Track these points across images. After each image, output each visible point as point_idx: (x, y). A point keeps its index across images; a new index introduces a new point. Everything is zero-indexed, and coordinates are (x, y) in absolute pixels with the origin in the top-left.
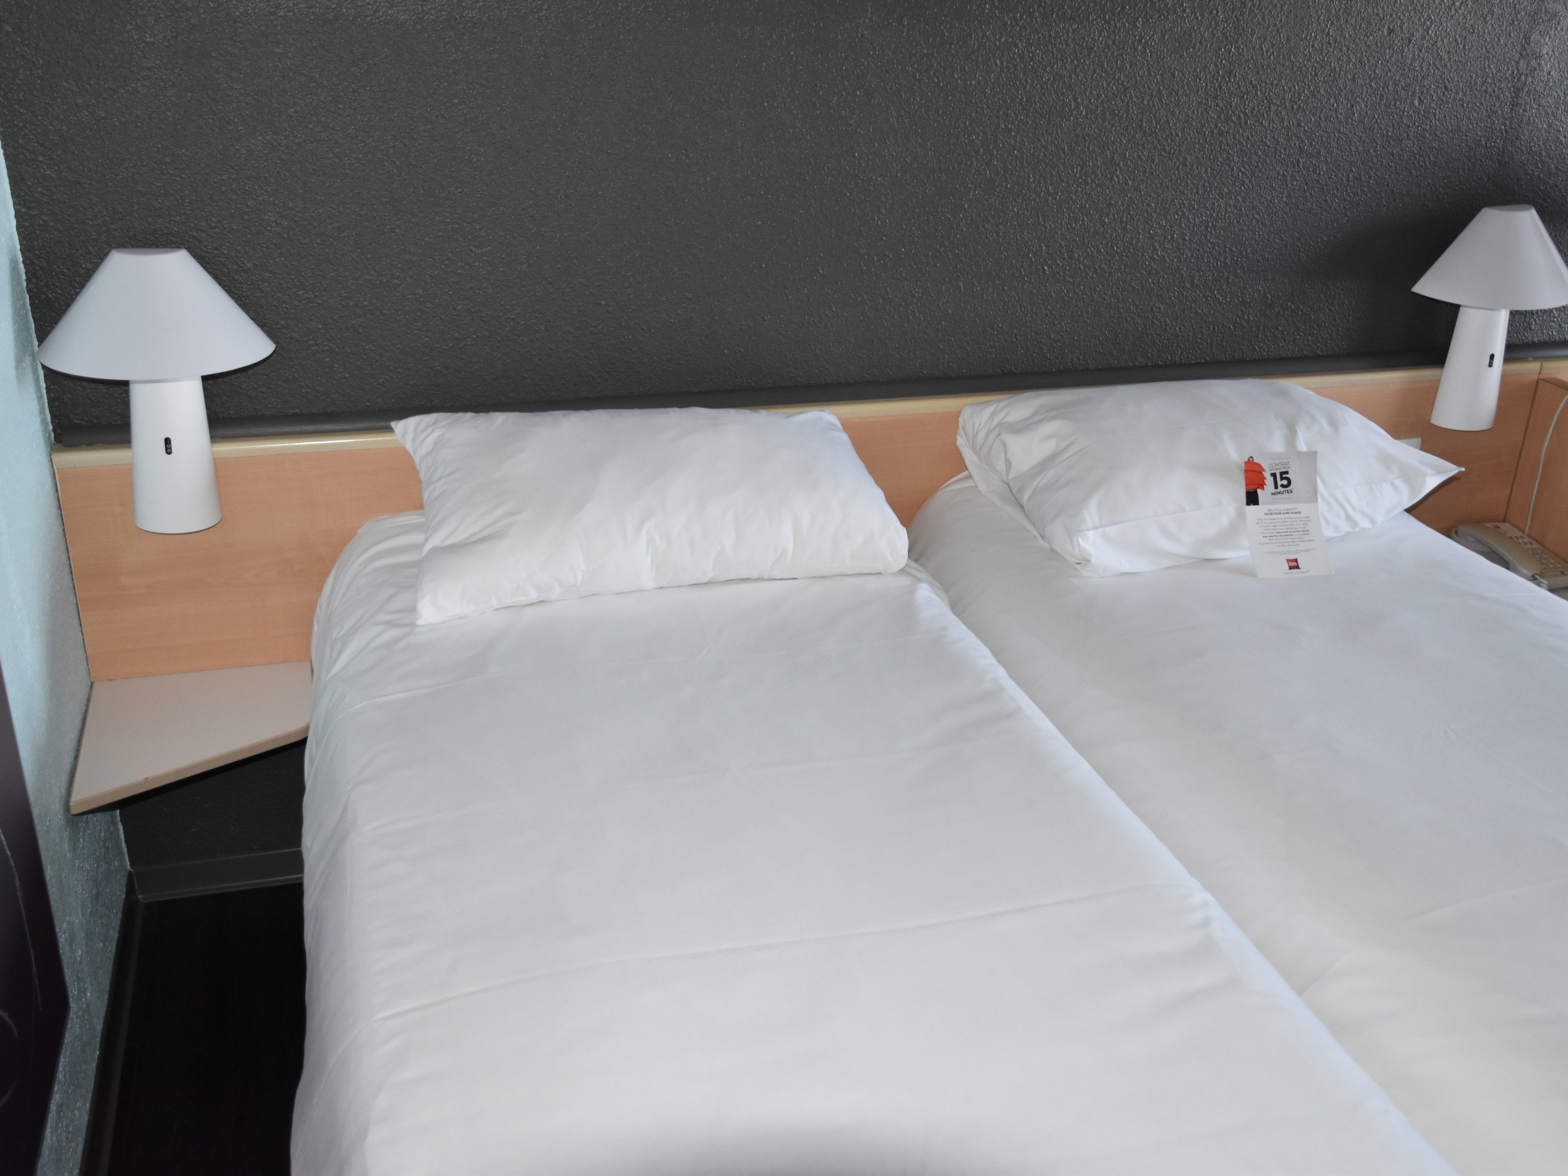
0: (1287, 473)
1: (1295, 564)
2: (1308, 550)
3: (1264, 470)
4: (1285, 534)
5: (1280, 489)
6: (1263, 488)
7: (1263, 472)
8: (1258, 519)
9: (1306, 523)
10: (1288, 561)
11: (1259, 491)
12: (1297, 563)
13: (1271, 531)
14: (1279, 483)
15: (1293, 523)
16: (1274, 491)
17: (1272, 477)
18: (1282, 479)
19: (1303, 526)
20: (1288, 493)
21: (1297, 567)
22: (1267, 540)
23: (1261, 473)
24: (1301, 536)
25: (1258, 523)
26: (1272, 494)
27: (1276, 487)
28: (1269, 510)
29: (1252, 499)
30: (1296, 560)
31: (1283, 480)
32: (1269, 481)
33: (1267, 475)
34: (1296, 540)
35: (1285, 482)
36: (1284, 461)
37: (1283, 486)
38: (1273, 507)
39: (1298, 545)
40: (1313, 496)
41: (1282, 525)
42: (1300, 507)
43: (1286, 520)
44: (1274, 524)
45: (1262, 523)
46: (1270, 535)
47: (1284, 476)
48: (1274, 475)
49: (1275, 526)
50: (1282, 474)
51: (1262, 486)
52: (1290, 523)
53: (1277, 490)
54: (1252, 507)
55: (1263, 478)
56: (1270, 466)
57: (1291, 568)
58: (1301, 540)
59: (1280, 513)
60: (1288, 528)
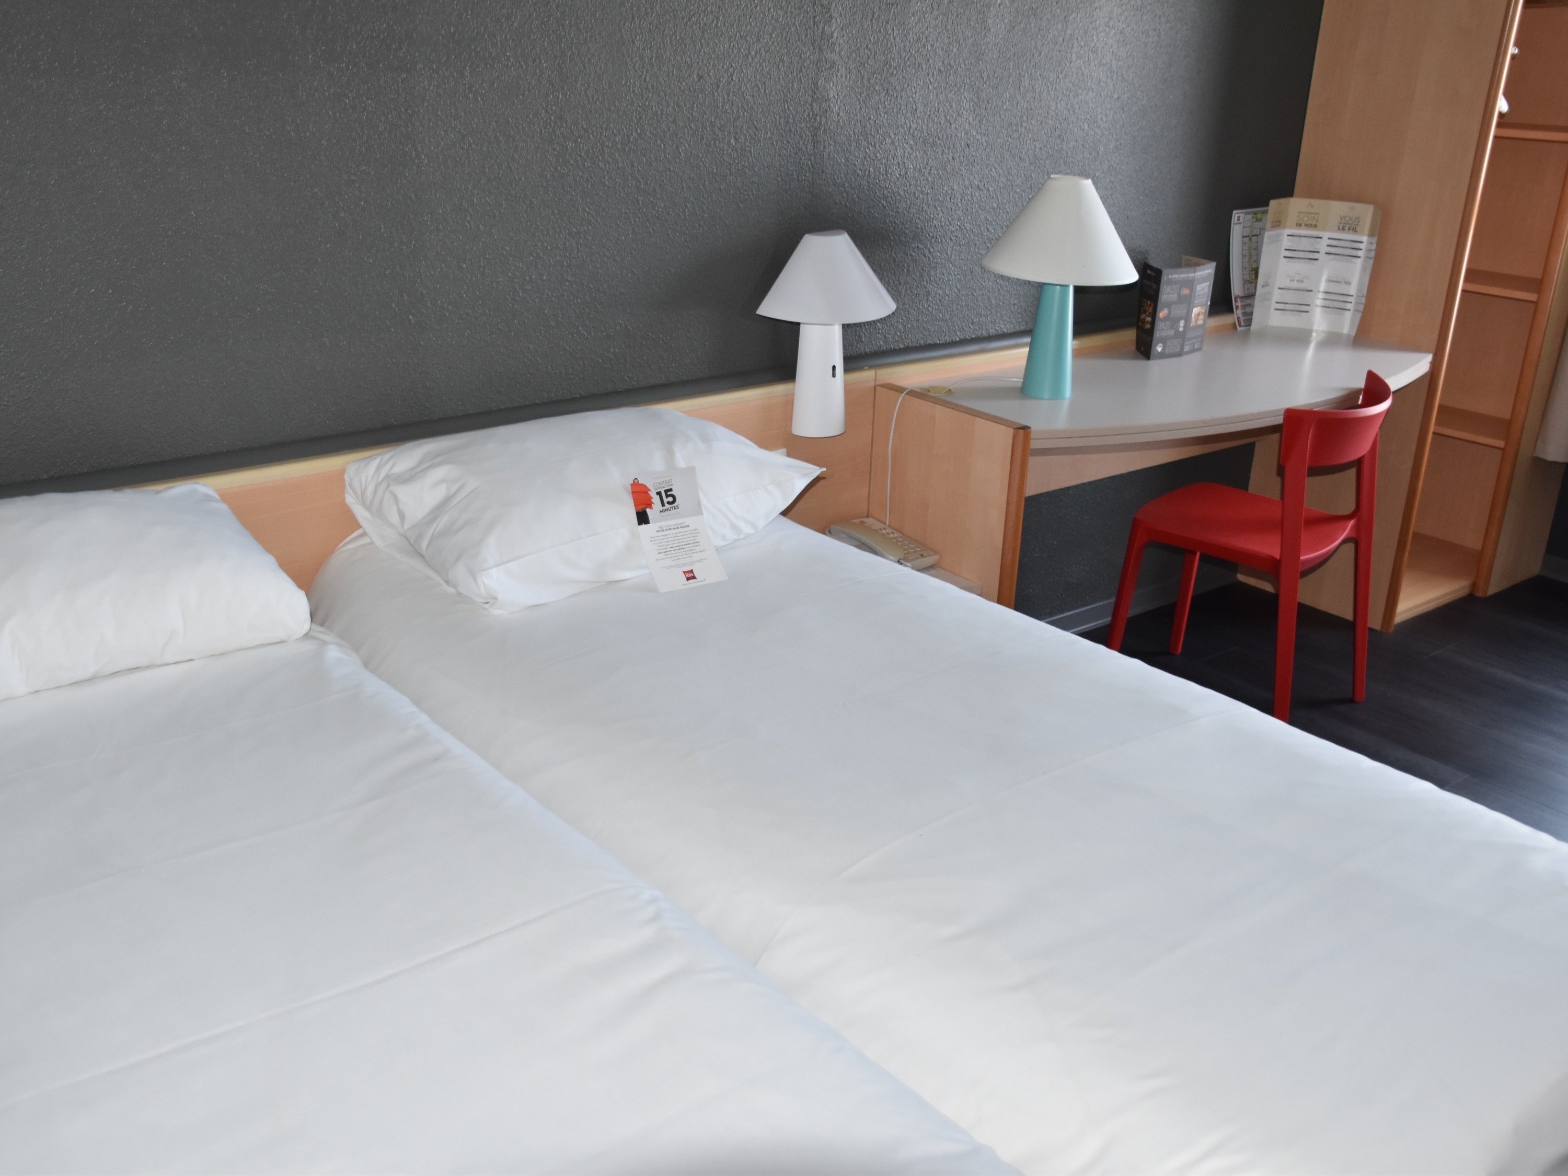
0: (671, 490)
1: (691, 575)
2: (701, 560)
3: (650, 490)
4: (678, 548)
5: (667, 506)
6: (651, 508)
7: (649, 492)
8: (651, 537)
9: (695, 535)
10: (685, 573)
11: (648, 510)
12: (693, 574)
13: (664, 547)
14: (666, 500)
15: (683, 537)
16: (662, 508)
17: (658, 496)
18: (667, 496)
19: (693, 538)
20: (675, 509)
21: (694, 578)
22: (662, 556)
23: (647, 492)
24: (693, 548)
25: (651, 541)
26: (661, 512)
27: (663, 505)
28: (660, 527)
29: (643, 518)
30: (691, 571)
31: (669, 497)
32: (656, 500)
33: (653, 494)
34: (689, 552)
35: (670, 499)
36: (667, 479)
37: (669, 503)
38: (663, 524)
39: (691, 557)
40: (698, 510)
41: (674, 540)
42: (687, 521)
43: (677, 535)
44: (667, 540)
45: (655, 540)
46: (665, 550)
47: (669, 493)
48: (659, 493)
49: (668, 542)
50: (666, 491)
51: (650, 505)
52: (681, 537)
53: (664, 508)
54: (644, 526)
55: (650, 498)
56: (655, 485)
57: (688, 579)
58: (693, 551)
59: (671, 529)
60: (680, 542)
